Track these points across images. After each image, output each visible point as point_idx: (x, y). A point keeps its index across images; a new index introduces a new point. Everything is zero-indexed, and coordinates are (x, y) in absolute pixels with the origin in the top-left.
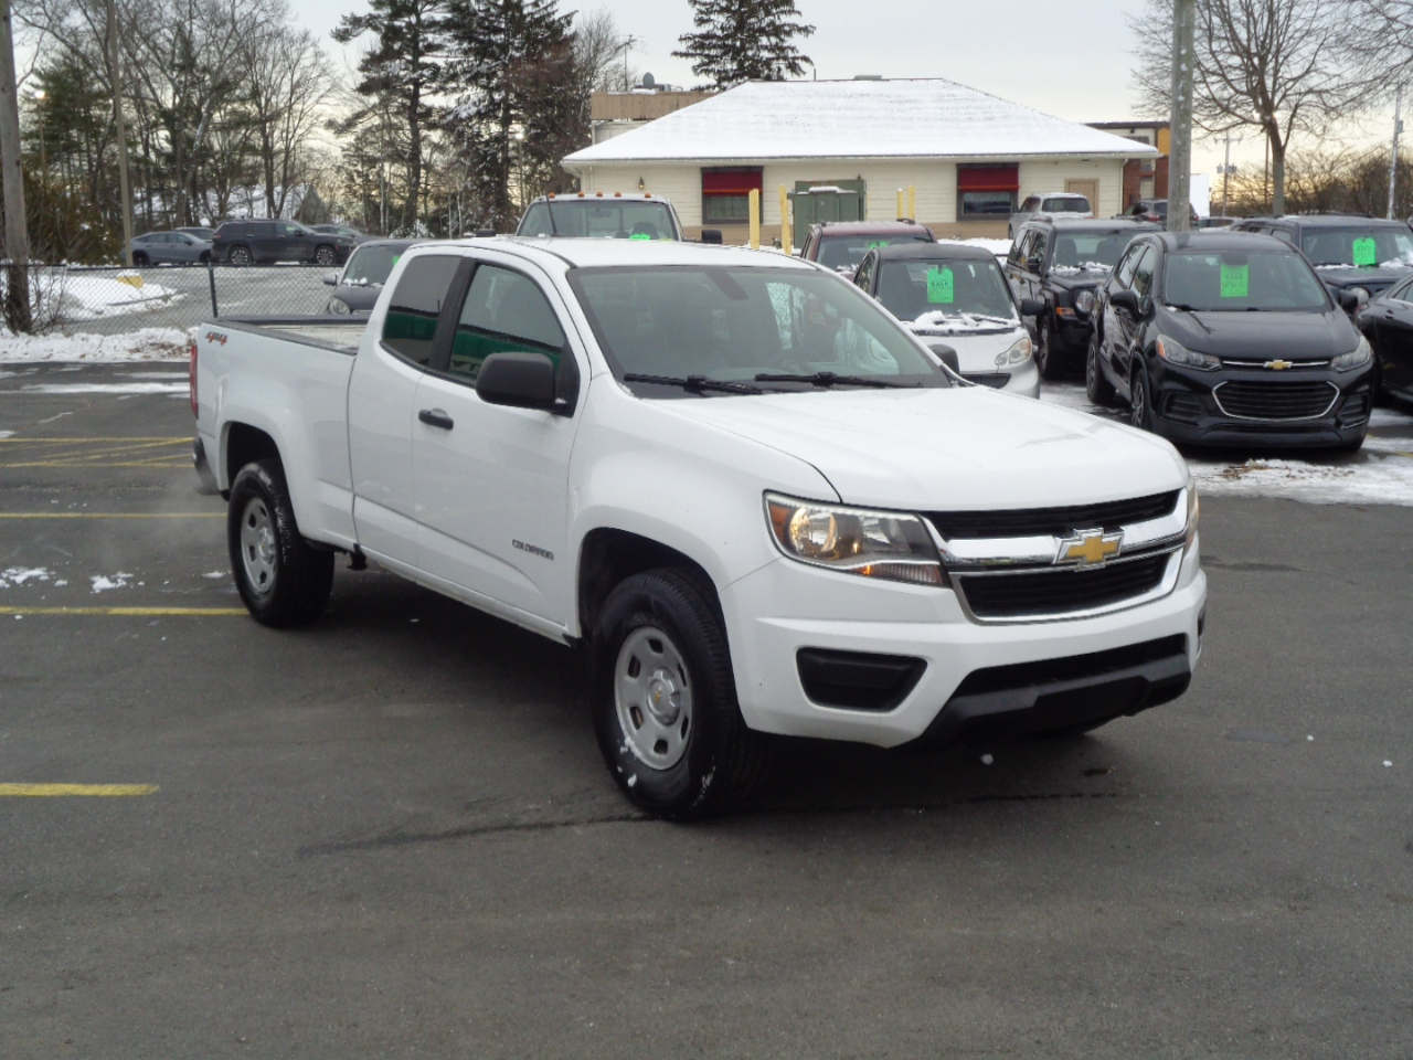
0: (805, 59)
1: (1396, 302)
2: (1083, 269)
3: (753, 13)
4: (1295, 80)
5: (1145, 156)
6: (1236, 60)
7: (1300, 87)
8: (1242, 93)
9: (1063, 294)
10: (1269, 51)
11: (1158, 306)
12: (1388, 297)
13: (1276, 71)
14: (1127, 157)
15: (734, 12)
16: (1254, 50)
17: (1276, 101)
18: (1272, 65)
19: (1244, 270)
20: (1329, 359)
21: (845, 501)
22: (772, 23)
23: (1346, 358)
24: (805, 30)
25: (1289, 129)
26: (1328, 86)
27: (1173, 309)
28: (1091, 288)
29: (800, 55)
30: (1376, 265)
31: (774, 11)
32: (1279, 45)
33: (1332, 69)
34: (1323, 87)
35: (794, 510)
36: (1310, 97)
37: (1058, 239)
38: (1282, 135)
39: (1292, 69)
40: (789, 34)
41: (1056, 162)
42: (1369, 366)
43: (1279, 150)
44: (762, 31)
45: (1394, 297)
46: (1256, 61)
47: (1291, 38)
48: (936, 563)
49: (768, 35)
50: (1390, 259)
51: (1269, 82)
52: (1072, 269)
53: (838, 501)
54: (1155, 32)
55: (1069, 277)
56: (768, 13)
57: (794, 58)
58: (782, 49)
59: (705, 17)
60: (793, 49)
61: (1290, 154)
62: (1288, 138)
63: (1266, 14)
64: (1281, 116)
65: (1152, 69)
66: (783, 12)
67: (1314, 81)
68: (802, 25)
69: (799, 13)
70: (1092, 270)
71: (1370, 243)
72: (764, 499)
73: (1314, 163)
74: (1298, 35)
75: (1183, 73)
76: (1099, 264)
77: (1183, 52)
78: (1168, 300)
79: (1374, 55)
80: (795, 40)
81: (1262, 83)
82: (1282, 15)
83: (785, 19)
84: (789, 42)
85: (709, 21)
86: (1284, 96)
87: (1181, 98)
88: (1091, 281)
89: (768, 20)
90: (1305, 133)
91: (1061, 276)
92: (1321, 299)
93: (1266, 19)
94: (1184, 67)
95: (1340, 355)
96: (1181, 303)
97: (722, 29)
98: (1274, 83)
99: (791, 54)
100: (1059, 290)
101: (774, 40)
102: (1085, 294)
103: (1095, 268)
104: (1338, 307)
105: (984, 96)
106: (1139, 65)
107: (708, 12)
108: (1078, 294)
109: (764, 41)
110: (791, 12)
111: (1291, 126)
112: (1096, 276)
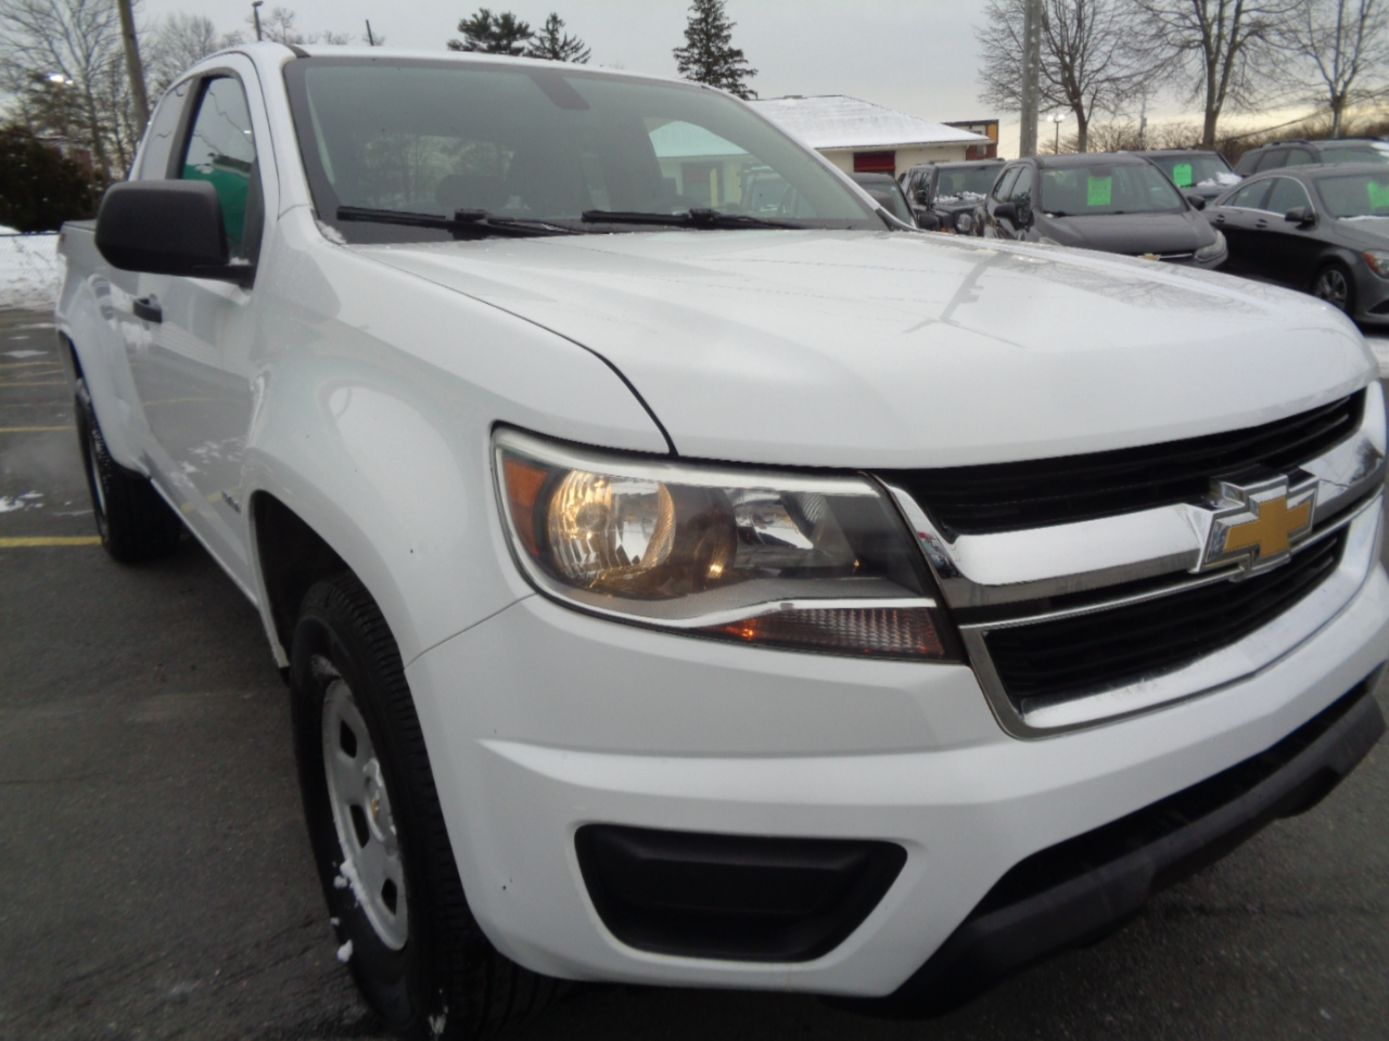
0: (752, 92)
1: (1223, 209)
2: (961, 198)
3: (716, 62)
4: (1098, 71)
5: (980, 143)
6: (1054, 59)
7: (1101, 76)
8: (1057, 83)
9: (946, 217)
10: (1077, 51)
11: (1037, 214)
12: (1216, 205)
13: (1082, 66)
14: (968, 144)
15: (703, 63)
16: (1066, 49)
17: (1082, 88)
18: (1079, 60)
19: (1108, 181)
20: (1193, 251)
21: (682, 451)
22: (729, 69)
23: (1206, 250)
24: (751, 73)
25: (1091, 108)
26: (1120, 75)
27: (1050, 216)
28: (970, 212)
29: (749, 88)
30: (1193, 185)
31: (730, 60)
32: (1085, 46)
33: (1124, 61)
34: (1117, 75)
35: (560, 474)
36: (1106, 85)
37: (940, 175)
38: (1086, 112)
39: (1095, 63)
40: (740, 76)
41: (921, 149)
42: (1225, 257)
43: (1083, 124)
44: (723, 75)
45: (1223, 204)
46: (1067, 59)
47: (1095, 38)
48: (929, 603)
49: (726, 77)
50: (1205, 178)
51: (1077, 74)
52: (953, 199)
53: (665, 449)
54: (996, 40)
55: (950, 204)
56: (726, 63)
57: (744, 92)
58: (736, 86)
59: (685, 66)
60: (743, 85)
61: (1090, 128)
62: (1090, 115)
63: (1076, 21)
64: (1085, 100)
65: (994, 67)
66: (736, 61)
67: (1112, 71)
68: (748, 69)
69: (746, 61)
70: (968, 198)
71: (1187, 169)
72: (495, 447)
73: (1106, 134)
74: (1099, 36)
75: (1033, 44)
76: (973, 194)
77: (1033, 27)
78: (1045, 208)
79: (1149, 54)
80: (745, 80)
81: (1071, 75)
82: (1087, 23)
83: (737, 66)
84: (741, 81)
85: (688, 69)
86: (1087, 86)
87: (1031, 65)
88: (970, 206)
89: (726, 67)
90: (1102, 110)
91: (944, 204)
92: (1177, 203)
93: (1075, 29)
94: (1033, 40)
95: (1202, 247)
96: (1057, 210)
97: (697, 74)
98: (1081, 75)
99: (742, 89)
100: (943, 214)
101: (730, 80)
102: (964, 217)
103: (970, 196)
104: (1192, 208)
105: (870, 106)
106: (983, 65)
107: (687, 63)
108: (958, 217)
109: (724, 81)
110: (740, 61)
111: (1092, 106)
112: (971, 202)
